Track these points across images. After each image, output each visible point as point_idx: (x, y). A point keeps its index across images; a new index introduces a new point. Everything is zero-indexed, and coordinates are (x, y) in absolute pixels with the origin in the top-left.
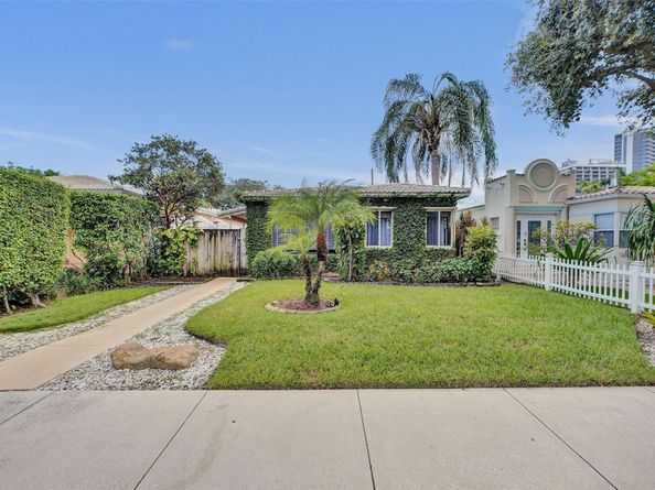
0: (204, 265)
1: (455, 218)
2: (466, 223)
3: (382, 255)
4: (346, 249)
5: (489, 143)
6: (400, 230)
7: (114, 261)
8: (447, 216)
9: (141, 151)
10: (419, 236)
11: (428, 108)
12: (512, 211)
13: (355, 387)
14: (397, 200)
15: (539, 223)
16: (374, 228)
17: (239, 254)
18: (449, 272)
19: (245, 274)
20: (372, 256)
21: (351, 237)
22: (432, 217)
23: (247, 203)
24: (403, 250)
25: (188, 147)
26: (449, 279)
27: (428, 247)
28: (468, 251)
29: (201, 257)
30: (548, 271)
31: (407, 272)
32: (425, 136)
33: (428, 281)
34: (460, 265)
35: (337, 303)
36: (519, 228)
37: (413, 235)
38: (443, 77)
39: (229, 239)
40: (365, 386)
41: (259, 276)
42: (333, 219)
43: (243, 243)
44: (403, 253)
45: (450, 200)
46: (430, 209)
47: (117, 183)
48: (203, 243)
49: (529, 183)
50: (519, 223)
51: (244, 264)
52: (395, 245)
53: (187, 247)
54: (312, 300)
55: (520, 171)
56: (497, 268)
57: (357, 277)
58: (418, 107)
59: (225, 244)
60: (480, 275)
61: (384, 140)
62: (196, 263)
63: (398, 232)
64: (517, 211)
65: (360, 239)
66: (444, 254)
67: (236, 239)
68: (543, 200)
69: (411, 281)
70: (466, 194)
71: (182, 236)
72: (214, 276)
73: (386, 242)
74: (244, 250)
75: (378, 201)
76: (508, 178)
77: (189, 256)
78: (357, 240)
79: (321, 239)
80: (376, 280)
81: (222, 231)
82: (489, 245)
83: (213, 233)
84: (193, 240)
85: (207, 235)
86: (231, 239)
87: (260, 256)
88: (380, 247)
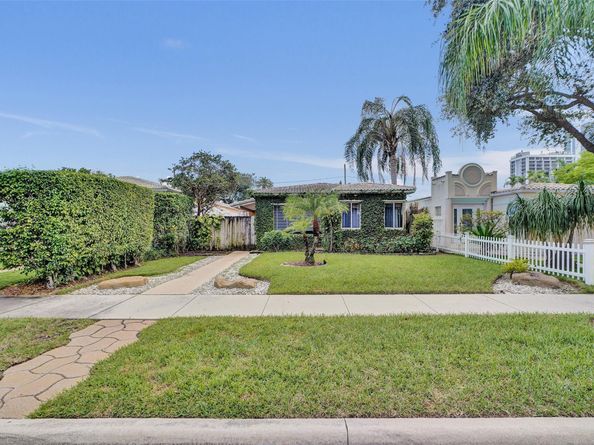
0: (224, 242)
1: (406, 207)
2: (414, 211)
3: (354, 234)
4: (328, 230)
5: (435, 150)
6: (367, 217)
7: (172, 238)
8: (400, 207)
9: (184, 163)
10: (380, 221)
11: (388, 123)
12: (449, 202)
13: (340, 293)
14: (364, 196)
15: (470, 211)
16: (347, 216)
17: (250, 234)
18: (400, 245)
19: (255, 249)
20: (346, 235)
21: (332, 222)
22: (389, 208)
23: (256, 198)
24: (368, 231)
25: (217, 159)
26: (401, 250)
27: (386, 229)
28: (413, 230)
29: (222, 237)
30: (467, 244)
31: (371, 246)
32: (386, 145)
33: (385, 251)
34: (408, 241)
35: (325, 263)
36: (456, 214)
37: (375, 220)
38: (400, 99)
39: (242, 224)
40: (345, 293)
41: (266, 250)
42: (322, 210)
43: (253, 227)
44: (368, 233)
45: (401, 195)
46: (387, 201)
47: (165, 184)
48: (224, 226)
49: (462, 181)
50: (456, 210)
51: (254, 242)
52: (362, 227)
53: (212, 229)
54: (310, 261)
55: (455, 172)
56: (435, 243)
57: (336, 249)
58: (380, 123)
59: (240, 227)
60: (422, 247)
61: (355, 148)
62: (219, 240)
63: (364, 218)
64: (453, 202)
65: (338, 223)
66: (397, 233)
67: (248, 223)
68: (473, 193)
69: (374, 252)
70: (413, 190)
71: (210, 221)
72: (231, 250)
73: (356, 226)
74: (253, 231)
75: (350, 196)
76: (447, 178)
77: (214, 236)
78: (336, 224)
79: (316, 223)
80: (349, 251)
81: (237, 217)
82: (427, 227)
83: (231, 219)
84: (218, 225)
85: (227, 221)
86: (244, 224)
87: (266, 235)
88: (352, 229)
